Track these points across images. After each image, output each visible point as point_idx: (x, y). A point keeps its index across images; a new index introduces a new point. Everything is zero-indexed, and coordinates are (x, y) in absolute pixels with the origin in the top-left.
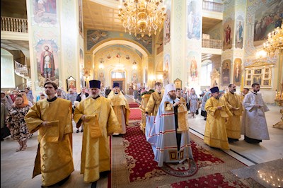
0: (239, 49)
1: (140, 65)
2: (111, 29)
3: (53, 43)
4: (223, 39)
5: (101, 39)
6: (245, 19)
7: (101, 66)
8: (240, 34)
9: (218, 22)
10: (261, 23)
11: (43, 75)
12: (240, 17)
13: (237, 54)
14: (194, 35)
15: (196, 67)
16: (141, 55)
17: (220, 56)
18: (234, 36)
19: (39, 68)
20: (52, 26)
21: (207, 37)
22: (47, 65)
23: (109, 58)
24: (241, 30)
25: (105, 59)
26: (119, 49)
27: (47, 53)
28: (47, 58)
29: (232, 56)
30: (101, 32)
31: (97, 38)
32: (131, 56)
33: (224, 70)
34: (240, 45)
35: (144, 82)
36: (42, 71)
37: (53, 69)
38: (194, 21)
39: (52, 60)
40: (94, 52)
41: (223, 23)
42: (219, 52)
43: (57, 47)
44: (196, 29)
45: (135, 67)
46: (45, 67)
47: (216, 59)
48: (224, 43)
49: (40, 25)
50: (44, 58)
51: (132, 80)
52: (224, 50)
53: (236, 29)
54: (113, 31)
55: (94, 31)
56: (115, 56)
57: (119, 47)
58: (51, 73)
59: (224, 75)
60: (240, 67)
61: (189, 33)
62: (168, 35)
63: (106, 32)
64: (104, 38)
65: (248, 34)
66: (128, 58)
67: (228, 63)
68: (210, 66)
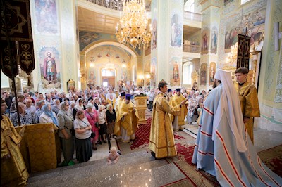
0: (213, 54)
1: (129, 64)
2: (102, 32)
3: (54, 50)
4: (201, 45)
5: (93, 41)
6: (218, 29)
7: (92, 65)
8: (215, 42)
9: (197, 30)
10: (230, 34)
11: (46, 78)
12: (215, 28)
13: (212, 58)
14: (176, 43)
15: (178, 70)
16: (130, 55)
17: (199, 59)
18: (210, 43)
19: (42, 72)
20: (53, 34)
21: (188, 42)
22: (50, 69)
23: (99, 57)
24: (215, 38)
25: (96, 58)
26: (108, 48)
27: (49, 59)
28: (50, 64)
29: (208, 60)
30: (93, 34)
31: (89, 39)
32: (120, 55)
33: (202, 72)
34: (214, 51)
35: (133, 80)
36: (45, 75)
37: (55, 73)
38: (177, 31)
39: (54, 65)
40: (86, 52)
41: (202, 31)
42: (198, 56)
43: (58, 54)
44: (178, 38)
45: (124, 66)
46: (48, 71)
47: (196, 61)
48: (202, 48)
49: (42, 34)
50: (47, 63)
51: (122, 78)
52: (202, 54)
53: (211, 38)
54: (104, 33)
55: (86, 32)
56: (105, 54)
57: (109, 47)
58: (54, 76)
59: (202, 76)
60: (214, 70)
61: (172, 42)
62: (155, 42)
63: (98, 34)
64: (95, 39)
65: (221, 42)
66: (118, 57)
67: (205, 66)
68: (192, 67)
